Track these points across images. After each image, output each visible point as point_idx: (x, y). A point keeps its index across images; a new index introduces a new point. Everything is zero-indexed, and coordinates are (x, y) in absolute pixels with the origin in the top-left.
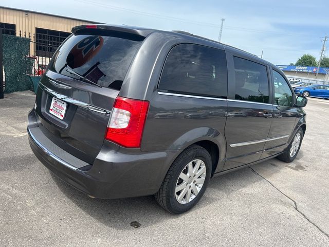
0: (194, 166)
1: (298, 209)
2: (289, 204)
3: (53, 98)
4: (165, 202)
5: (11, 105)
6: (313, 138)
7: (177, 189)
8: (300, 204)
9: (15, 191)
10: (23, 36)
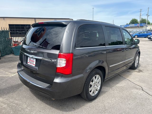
0: (95, 78)
1: (144, 90)
2: (139, 88)
3: (29, 57)
4: (85, 96)
5: (5, 62)
6: (143, 57)
7: (90, 90)
8: (144, 88)
9: (16, 102)
10: (5, 30)
